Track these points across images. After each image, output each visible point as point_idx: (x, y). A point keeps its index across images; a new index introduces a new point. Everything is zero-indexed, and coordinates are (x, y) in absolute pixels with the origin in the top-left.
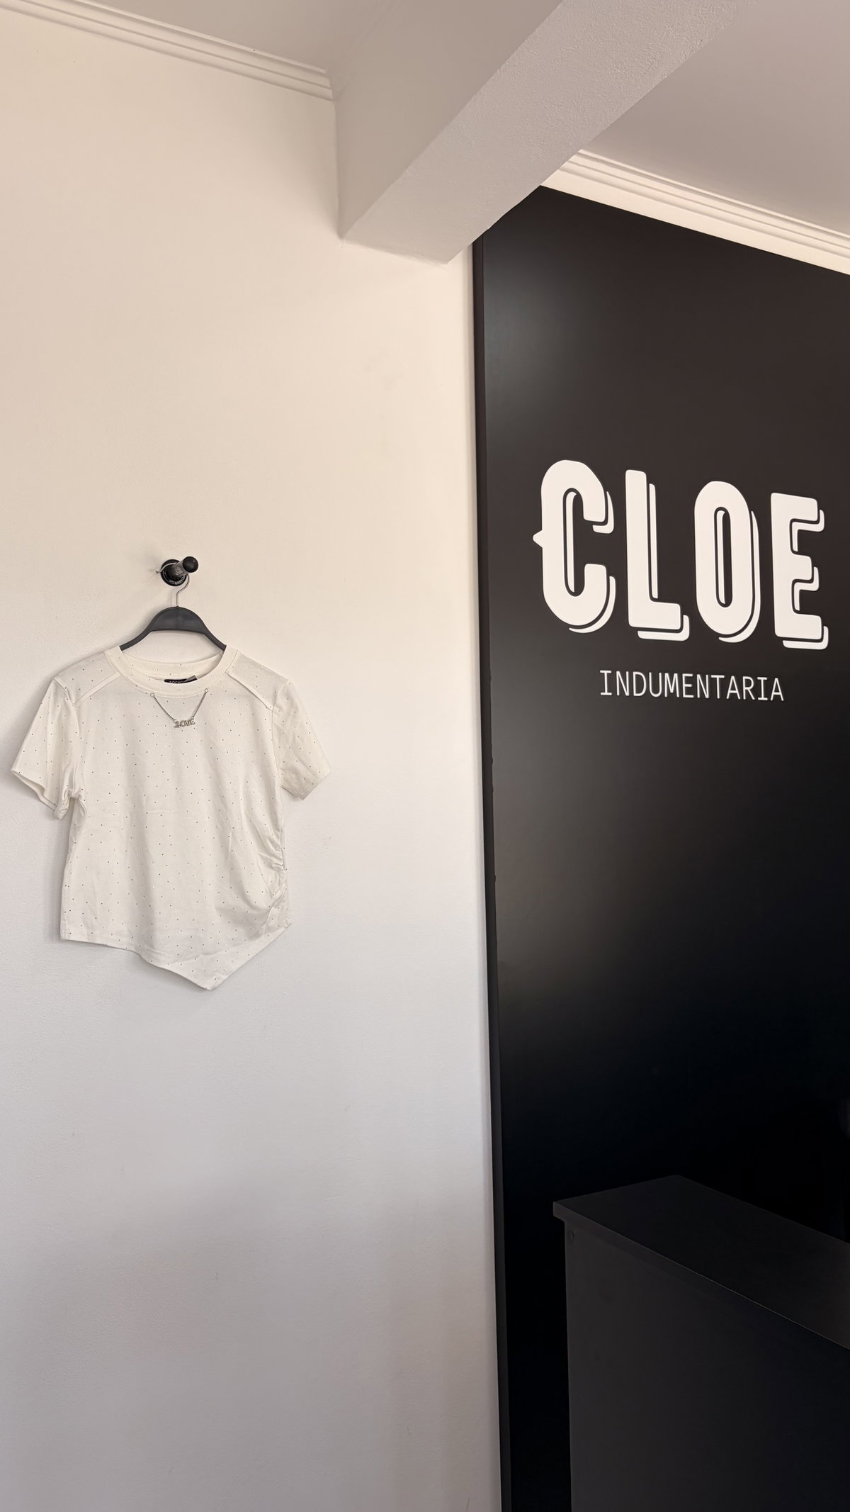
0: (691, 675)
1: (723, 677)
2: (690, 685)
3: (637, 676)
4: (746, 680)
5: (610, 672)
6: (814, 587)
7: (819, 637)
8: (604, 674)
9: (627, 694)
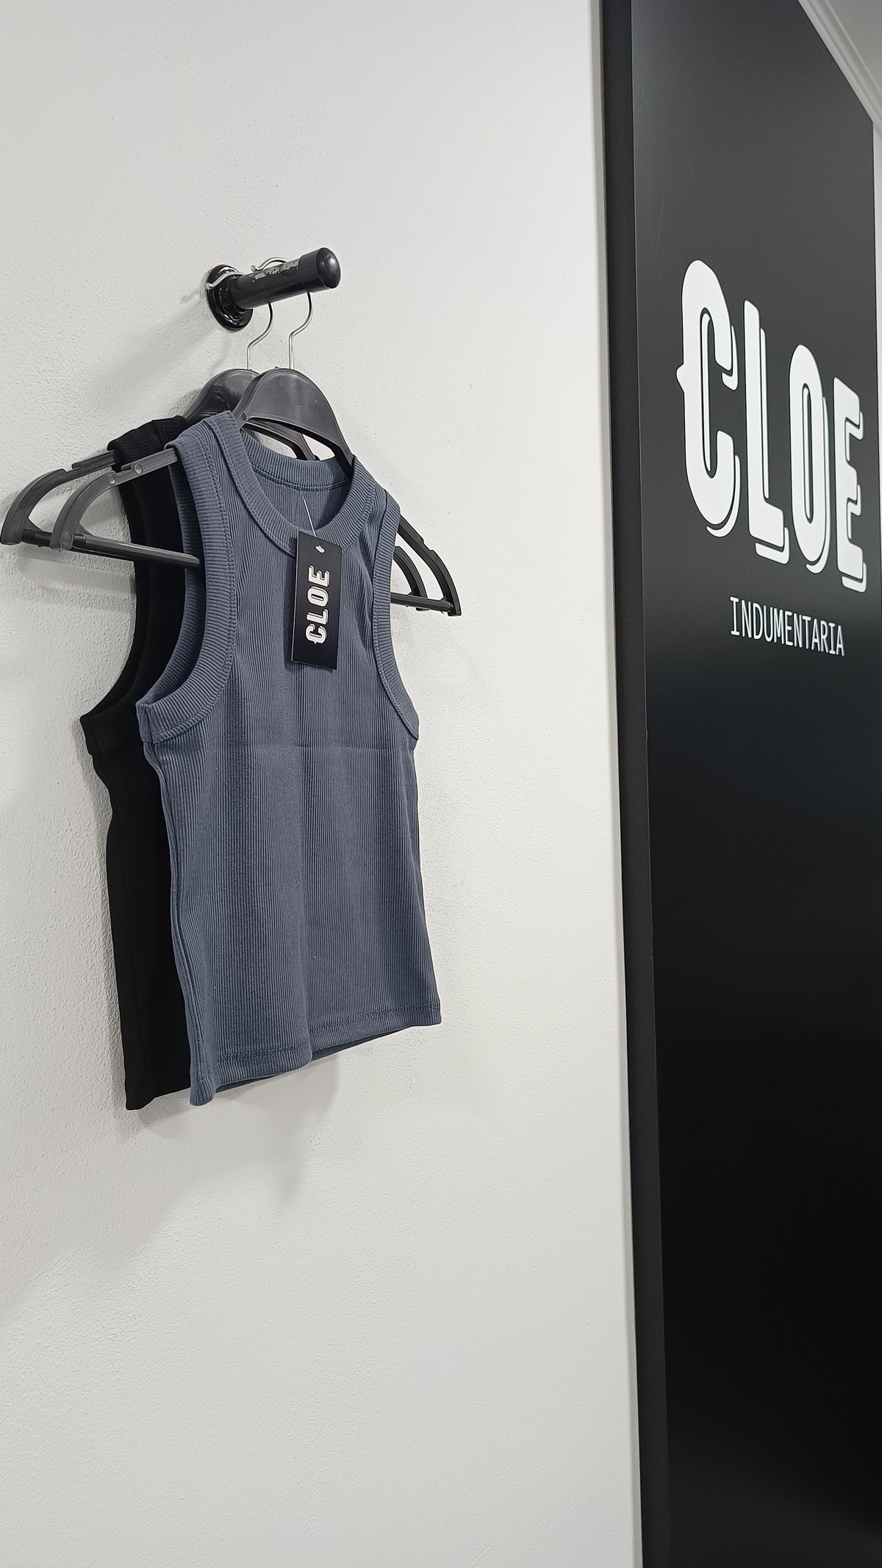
0: (790, 614)
1: (809, 619)
2: (790, 628)
3: (756, 608)
4: (824, 625)
5: (737, 600)
6: (857, 510)
7: (861, 578)
8: (733, 602)
9: (750, 636)
